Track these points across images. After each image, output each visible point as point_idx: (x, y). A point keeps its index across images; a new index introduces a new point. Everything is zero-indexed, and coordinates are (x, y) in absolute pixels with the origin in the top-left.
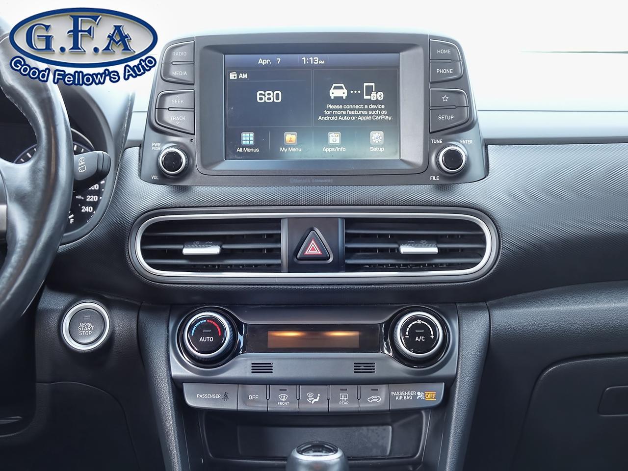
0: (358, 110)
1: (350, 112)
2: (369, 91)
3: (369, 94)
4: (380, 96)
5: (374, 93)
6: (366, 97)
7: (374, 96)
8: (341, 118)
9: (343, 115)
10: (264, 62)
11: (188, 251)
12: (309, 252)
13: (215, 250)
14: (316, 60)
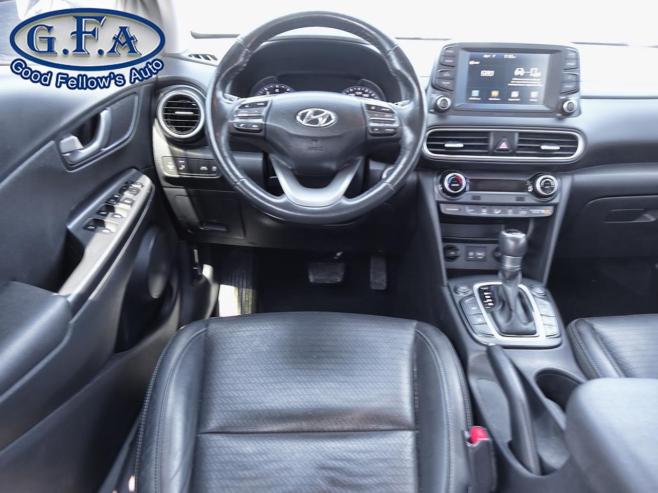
10: (486, 56)
11: (447, 145)
12: (501, 147)
13: (461, 145)
14: (511, 56)
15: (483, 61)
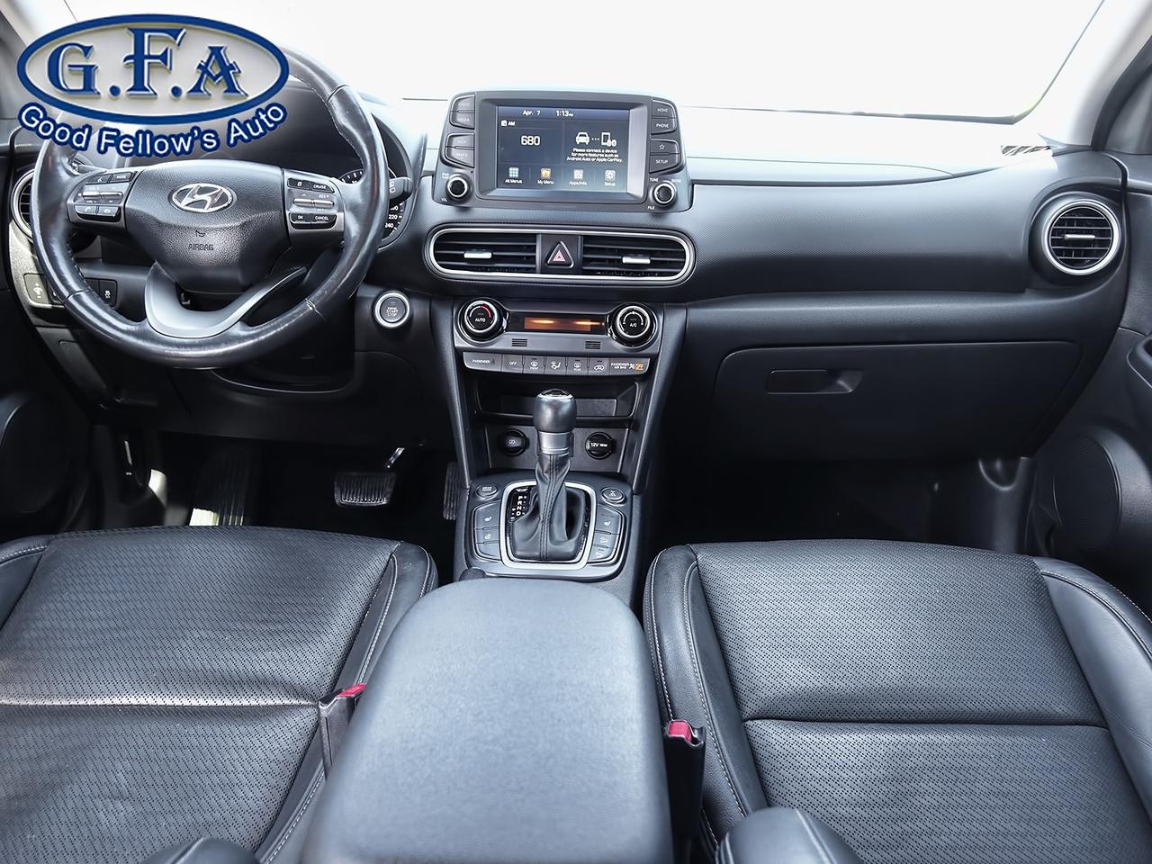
0: (597, 153)
1: (590, 155)
2: (606, 138)
3: (605, 141)
4: (614, 143)
5: (609, 140)
6: (603, 144)
7: (609, 143)
8: (584, 159)
9: (585, 157)
10: (527, 113)
11: (468, 255)
12: (556, 259)
13: (488, 255)
14: (567, 113)
15: (521, 120)
